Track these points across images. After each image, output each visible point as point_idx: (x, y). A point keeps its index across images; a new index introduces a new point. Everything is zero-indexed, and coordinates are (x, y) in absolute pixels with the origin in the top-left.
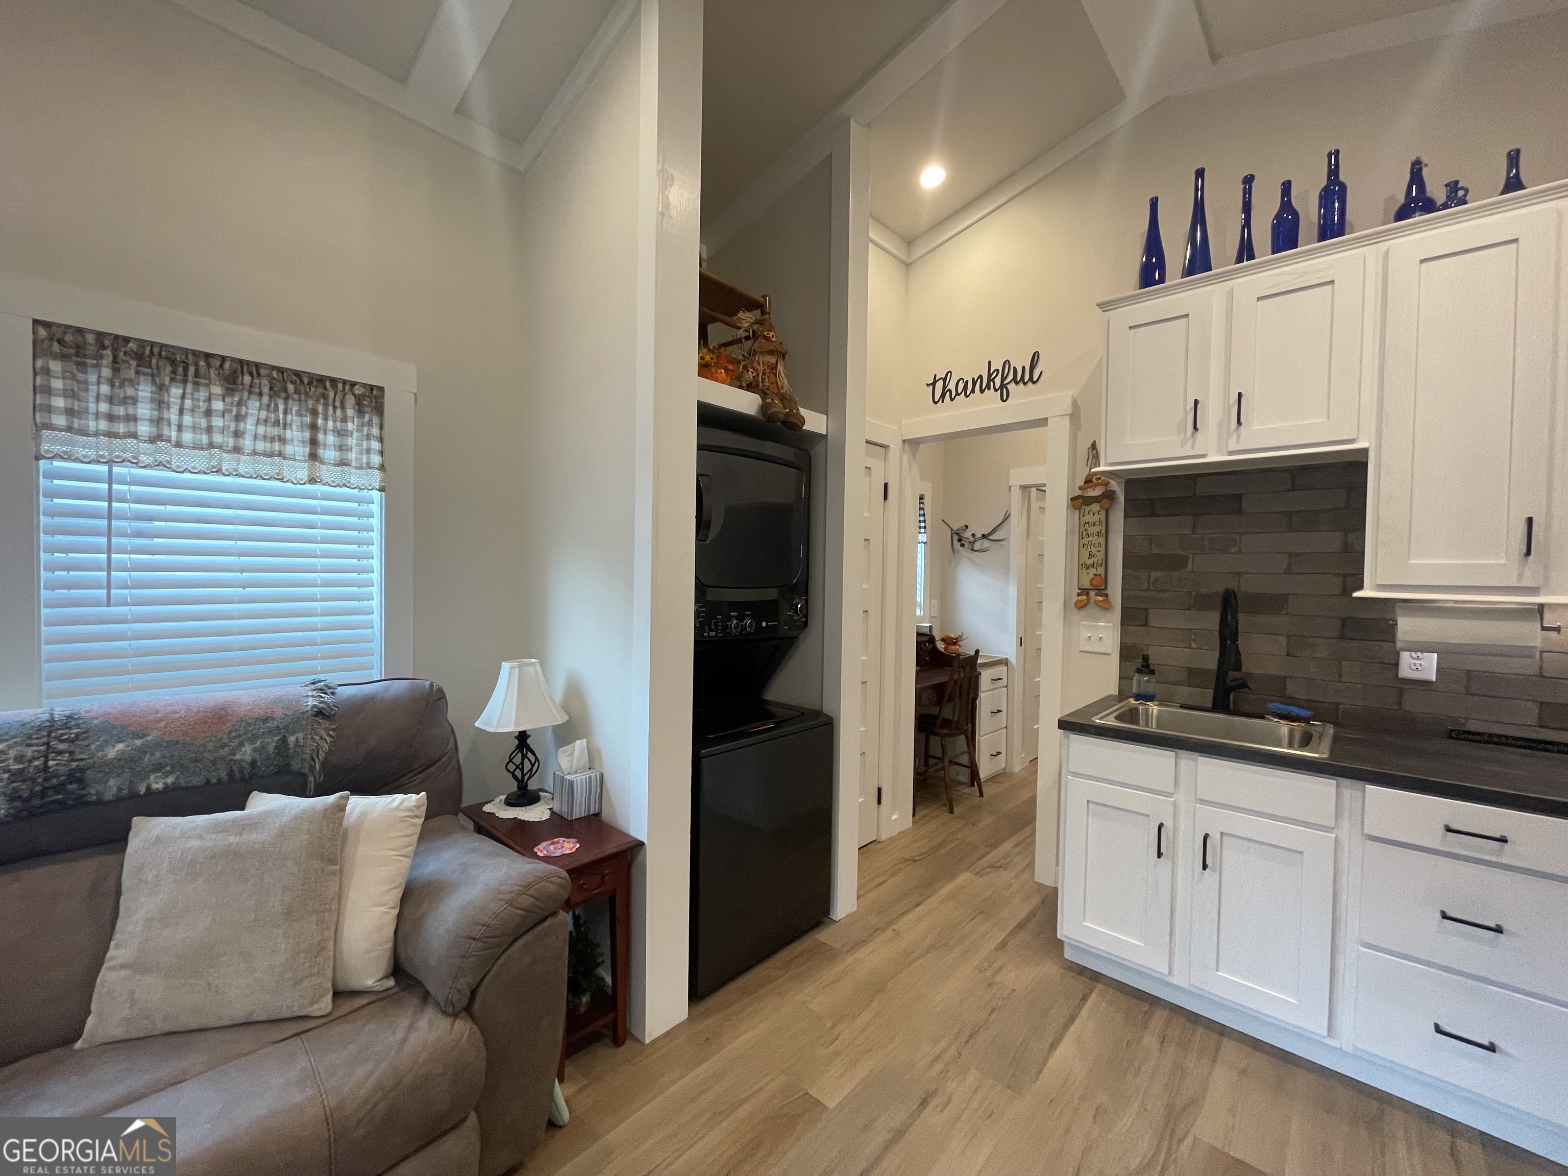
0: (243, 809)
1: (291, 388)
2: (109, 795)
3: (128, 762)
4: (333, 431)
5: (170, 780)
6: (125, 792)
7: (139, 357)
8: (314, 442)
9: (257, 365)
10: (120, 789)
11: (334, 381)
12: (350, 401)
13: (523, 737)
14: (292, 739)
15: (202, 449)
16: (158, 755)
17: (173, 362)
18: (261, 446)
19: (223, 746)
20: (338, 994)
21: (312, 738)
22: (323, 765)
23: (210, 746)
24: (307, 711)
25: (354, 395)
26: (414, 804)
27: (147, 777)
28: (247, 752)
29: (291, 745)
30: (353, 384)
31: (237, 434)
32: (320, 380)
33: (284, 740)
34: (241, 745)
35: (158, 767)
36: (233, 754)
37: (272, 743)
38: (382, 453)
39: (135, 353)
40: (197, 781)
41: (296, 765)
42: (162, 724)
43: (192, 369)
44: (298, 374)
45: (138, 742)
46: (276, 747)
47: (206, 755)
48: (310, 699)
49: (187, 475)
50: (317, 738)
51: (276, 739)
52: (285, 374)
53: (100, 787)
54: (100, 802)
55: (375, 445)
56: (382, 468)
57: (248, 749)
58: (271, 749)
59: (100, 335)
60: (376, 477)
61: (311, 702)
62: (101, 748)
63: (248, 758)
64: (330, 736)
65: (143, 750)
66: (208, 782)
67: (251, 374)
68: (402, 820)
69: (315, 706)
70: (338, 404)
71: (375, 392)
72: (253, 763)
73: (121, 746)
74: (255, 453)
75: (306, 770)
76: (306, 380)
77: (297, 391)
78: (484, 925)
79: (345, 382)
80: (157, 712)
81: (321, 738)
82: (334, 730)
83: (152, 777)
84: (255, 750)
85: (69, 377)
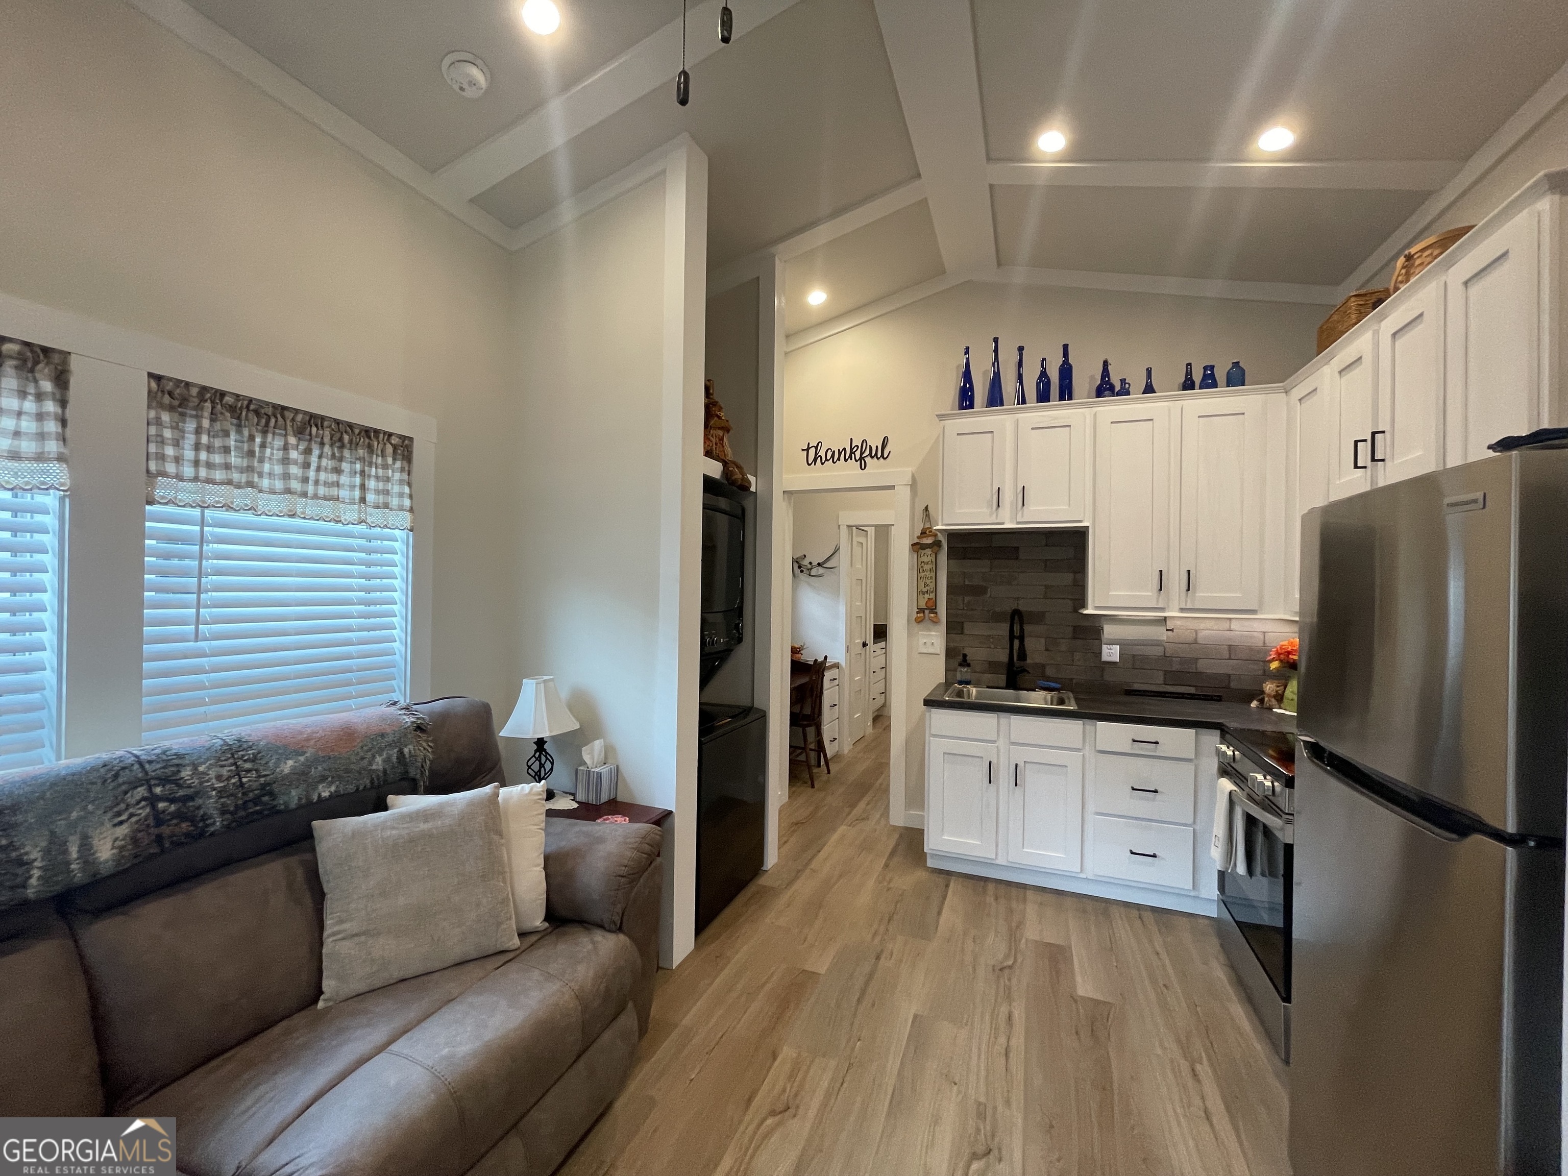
0: (386, 809)
1: (346, 438)
2: (293, 804)
3: (301, 775)
4: (375, 476)
5: (333, 789)
6: (304, 801)
7: (232, 409)
8: (363, 487)
9: (323, 418)
10: (300, 799)
11: (377, 432)
12: (389, 449)
13: (540, 743)
14: (406, 750)
15: (275, 493)
16: (320, 768)
17: (257, 413)
18: (322, 491)
19: (363, 758)
20: (522, 935)
21: (419, 749)
22: (430, 769)
23: (353, 759)
24: (409, 727)
25: (391, 444)
27: (316, 788)
28: (378, 763)
29: (407, 756)
30: (390, 435)
31: (305, 480)
32: (368, 433)
33: (401, 752)
34: (374, 757)
35: (323, 779)
36: (370, 764)
37: (394, 752)
38: (411, 497)
39: (230, 406)
40: (351, 788)
41: (413, 772)
42: (312, 742)
43: (273, 420)
44: (351, 426)
45: (302, 759)
46: (398, 758)
47: (352, 766)
48: (405, 717)
49: (263, 518)
50: (422, 749)
51: (395, 750)
52: (341, 425)
53: (286, 798)
54: (287, 811)
55: (407, 490)
56: (411, 510)
57: (379, 759)
58: (394, 759)
59: (204, 389)
60: (406, 519)
61: (409, 720)
62: (277, 765)
63: (381, 768)
64: (430, 747)
65: (309, 764)
66: (357, 789)
67: (316, 426)
68: (536, 802)
69: (413, 722)
70: (379, 453)
71: (406, 442)
72: (385, 771)
73: (290, 763)
74: (316, 496)
75: (418, 776)
76: (357, 431)
77: (351, 442)
78: (626, 866)
79: (385, 433)
80: (301, 733)
81: (424, 749)
82: (431, 741)
83: (320, 787)
84: (384, 761)
85: (175, 427)
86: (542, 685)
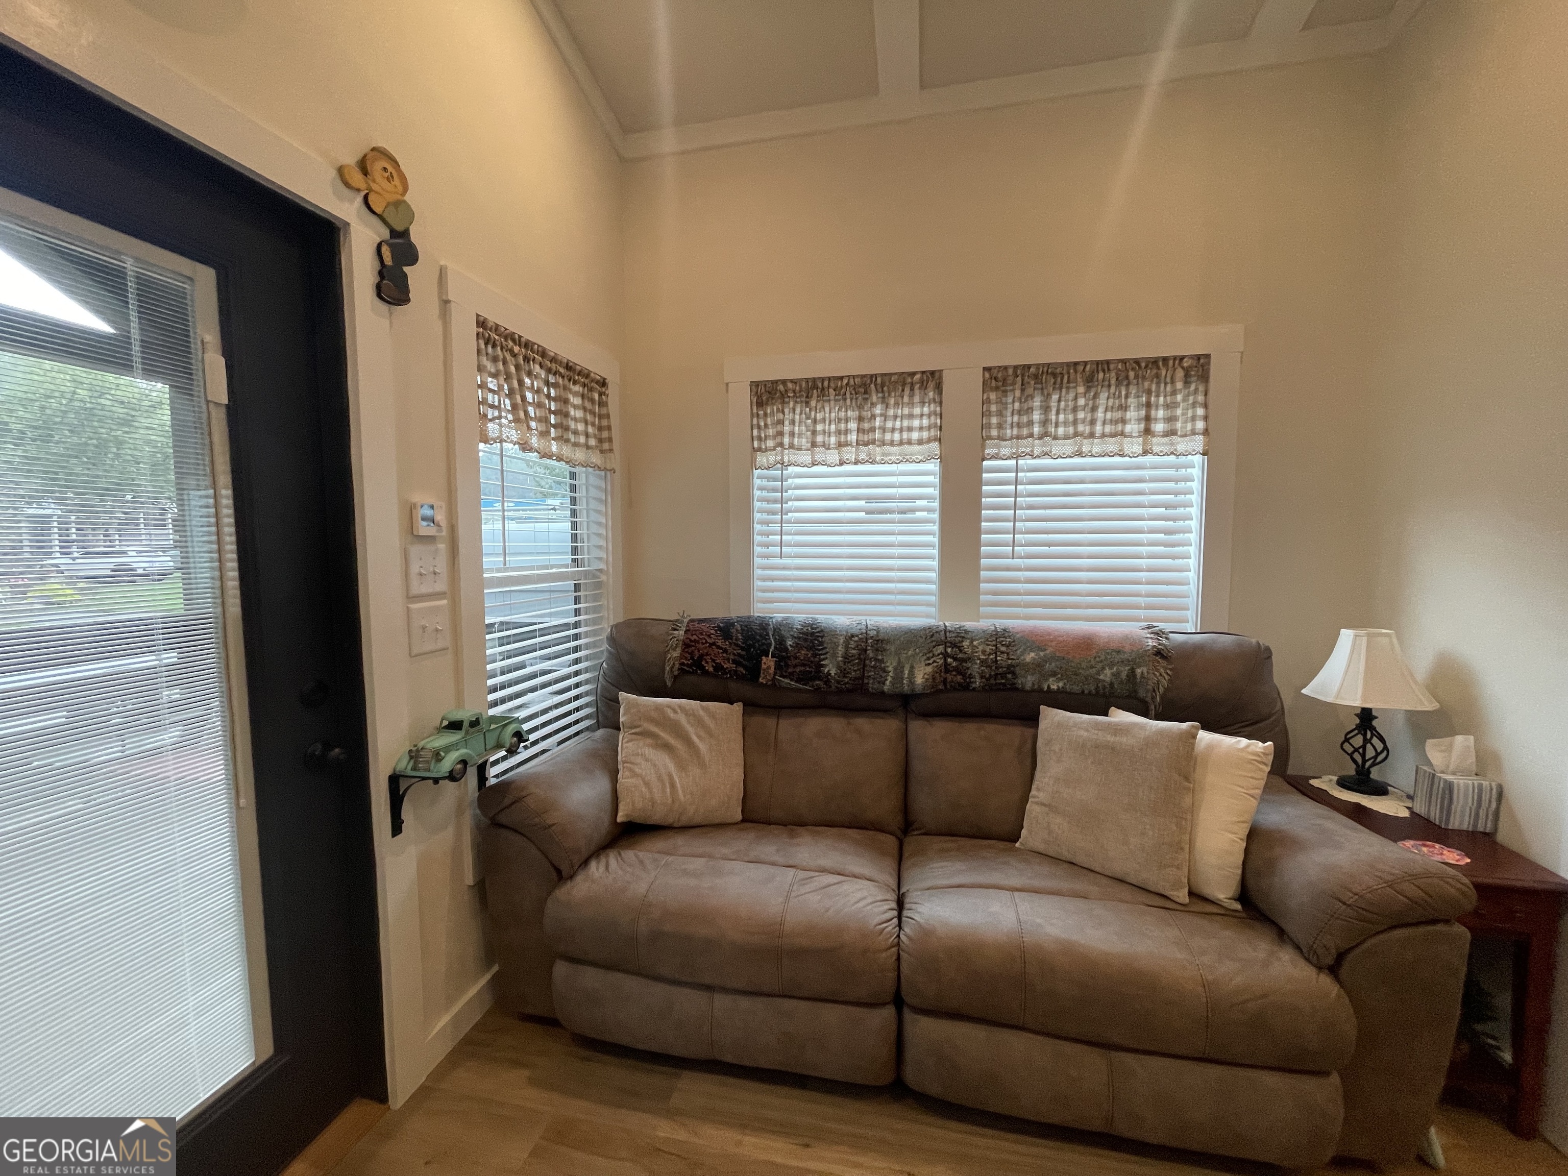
0: (1104, 715)
1: (1132, 374)
2: (1028, 686)
3: (1038, 666)
4: (1163, 405)
5: (1061, 684)
6: (1036, 687)
7: (1036, 377)
8: (1148, 419)
9: (1108, 362)
10: (1033, 684)
11: (1165, 360)
12: (1180, 373)
13: (1366, 717)
14: (1138, 671)
15: (1069, 438)
16: (1053, 664)
17: (1054, 375)
18: (1108, 429)
19: (1092, 667)
20: (1195, 895)
21: (1154, 674)
22: (1162, 697)
23: (1084, 665)
24: (1149, 650)
25: (1183, 368)
26: (1262, 751)
27: (1047, 680)
28: (1107, 675)
29: (1138, 676)
30: (1182, 358)
31: (1093, 422)
32: (1154, 362)
33: (1133, 671)
34: (1103, 668)
35: (1054, 674)
36: (1098, 673)
37: (1125, 671)
38: (1206, 418)
39: (1034, 375)
40: (1076, 689)
41: (1141, 693)
42: (1053, 644)
43: (1066, 377)
44: (1137, 362)
45: (1042, 654)
46: (1127, 676)
47: (1081, 671)
48: (1150, 640)
49: (1060, 461)
50: (1158, 674)
51: (1127, 668)
52: (1128, 364)
53: (1023, 680)
54: (1023, 690)
55: (1200, 412)
56: (1206, 432)
57: (1108, 672)
58: (1124, 676)
59: (1016, 368)
60: (1198, 442)
61: (1151, 643)
62: (1023, 653)
63: (1108, 679)
64: (1167, 674)
65: (1045, 660)
66: (1083, 692)
67: (1104, 371)
69: (1154, 646)
70: (1168, 380)
71: (1202, 361)
72: (1112, 684)
73: (1032, 655)
74: (1103, 435)
75: (1149, 699)
76: (1143, 365)
77: (1136, 377)
79: (1175, 358)
80: (1049, 634)
81: (1161, 675)
82: (1170, 670)
83: (1051, 680)
84: (1113, 674)
85: (999, 402)
86: (1365, 639)
